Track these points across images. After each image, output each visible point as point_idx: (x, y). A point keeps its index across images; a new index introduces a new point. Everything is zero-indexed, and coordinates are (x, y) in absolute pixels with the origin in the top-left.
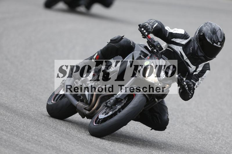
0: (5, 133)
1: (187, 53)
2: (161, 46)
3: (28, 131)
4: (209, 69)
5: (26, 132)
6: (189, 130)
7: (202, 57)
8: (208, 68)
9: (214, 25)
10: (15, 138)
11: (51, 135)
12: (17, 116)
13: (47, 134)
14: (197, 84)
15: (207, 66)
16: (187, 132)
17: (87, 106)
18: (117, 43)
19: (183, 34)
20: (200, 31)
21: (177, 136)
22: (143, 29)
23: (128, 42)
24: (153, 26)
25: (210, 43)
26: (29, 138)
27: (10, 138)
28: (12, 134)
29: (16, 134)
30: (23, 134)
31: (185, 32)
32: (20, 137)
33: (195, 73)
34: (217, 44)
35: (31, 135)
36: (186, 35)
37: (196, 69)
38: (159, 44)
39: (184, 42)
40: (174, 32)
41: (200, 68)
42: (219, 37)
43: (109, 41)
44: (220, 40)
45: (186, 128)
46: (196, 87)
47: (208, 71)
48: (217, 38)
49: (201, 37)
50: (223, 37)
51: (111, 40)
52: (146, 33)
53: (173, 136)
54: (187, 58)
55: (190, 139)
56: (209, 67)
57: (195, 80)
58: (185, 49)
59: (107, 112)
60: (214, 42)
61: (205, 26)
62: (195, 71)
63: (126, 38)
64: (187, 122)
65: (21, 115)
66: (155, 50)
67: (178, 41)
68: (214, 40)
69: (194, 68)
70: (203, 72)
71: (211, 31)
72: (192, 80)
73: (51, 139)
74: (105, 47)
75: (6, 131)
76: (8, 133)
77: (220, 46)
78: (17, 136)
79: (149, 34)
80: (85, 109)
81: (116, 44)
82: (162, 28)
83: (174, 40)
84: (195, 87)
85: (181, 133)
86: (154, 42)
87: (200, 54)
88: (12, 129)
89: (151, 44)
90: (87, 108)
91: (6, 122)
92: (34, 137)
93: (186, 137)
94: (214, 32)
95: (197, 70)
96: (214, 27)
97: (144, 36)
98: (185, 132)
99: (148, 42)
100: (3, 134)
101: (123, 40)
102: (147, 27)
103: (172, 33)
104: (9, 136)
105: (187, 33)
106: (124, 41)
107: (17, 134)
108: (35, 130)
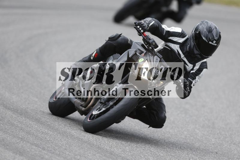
0: (47, 153)
1: (184, 52)
2: (156, 44)
3: (70, 151)
4: (207, 68)
5: (68, 151)
6: (237, 150)
7: (198, 56)
8: (205, 66)
9: (210, 24)
10: (57, 157)
11: (94, 155)
12: (59, 135)
13: (90, 153)
14: (194, 82)
15: (205, 64)
16: (236, 152)
17: (83, 103)
18: (115, 40)
19: (180, 32)
20: (196, 29)
21: (225, 157)
22: (138, 27)
23: (126, 40)
24: (149, 24)
25: (206, 41)
26: (71, 158)
27: (52, 158)
28: (53, 153)
29: (58, 153)
30: (65, 153)
31: (182, 30)
32: (63, 157)
33: (192, 72)
34: (212, 42)
35: (74, 154)
36: (183, 33)
37: (193, 67)
38: (154, 41)
39: (181, 40)
40: (171, 31)
41: (197, 66)
42: (215, 35)
43: (107, 39)
44: (216, 38)
45: (234, 148)
46: (194, 85)
47: (205, 70)
48: (212, 36)
49: (197, 35)
50: (218, 36)
51: (109, 38)
52: (142, 31)
53: (220, 156)
54: (184, 56)
55: (238, 159)
56: (207, 66)
57: (192, 78)
58: (182, 48)
59: (100, 108)
60: (210, 40)
61: (201, 24)
62: (192, 69)
63: (123, 36)
64: (235, 142)
65: (63, 134)
66: (150, 48)
67: (175, 39)
68: (209, 38)
69: (191, 66)
70: (200, 71)
71: (207, 30)
72: (189, 79)
73: (94, 158)
74: (103, 45)
75: (48, 150)
76: (50, 152)
77: (216, 45)
78: (59, 155)
79: (144, 32)
80: (81, 105)
81: (114, 42)
82: (159, 26)
83: (170, 38)
84: (192, 85)
85: (229, 153)
86: (150, 39)
87: (196, 52)
88: (54, 148)
89: (147, 42)
90: (83, 105)
91: (48, 141)
92: (76, 157)
93: (235, 157)
94: (210, 30)
95: (194, 69)
96: (210, 26)
97: (140, 34)
98: (233, 152)
99: (144, 40)
100: (45, 153)
101: (120, 38)
102: (143, 24)
103: (169, 31)
104: (50, 155)
105: (184, 32)
106: (122, 39)
107: (60, 154)
108: (78, 149)
